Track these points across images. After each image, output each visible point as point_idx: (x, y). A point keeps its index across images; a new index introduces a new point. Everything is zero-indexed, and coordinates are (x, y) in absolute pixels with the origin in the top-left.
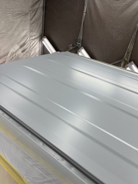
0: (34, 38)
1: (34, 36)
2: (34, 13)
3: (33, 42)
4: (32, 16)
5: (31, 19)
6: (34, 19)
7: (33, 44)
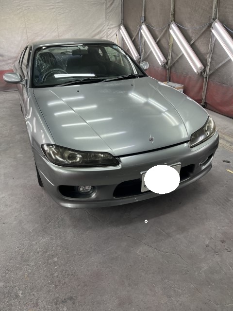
0: (112, 27)
1: (112, 25)
2: (111, 2)
3: (111, 31)
4: (108, 5)
5: (107, 9)
6: (111, 8)
7: (111, 33)
